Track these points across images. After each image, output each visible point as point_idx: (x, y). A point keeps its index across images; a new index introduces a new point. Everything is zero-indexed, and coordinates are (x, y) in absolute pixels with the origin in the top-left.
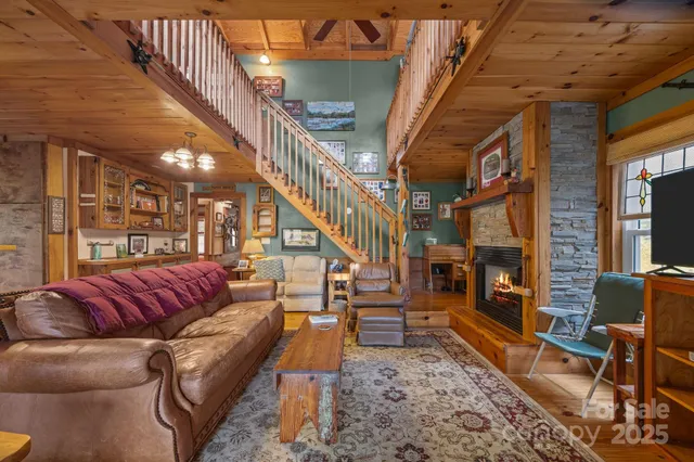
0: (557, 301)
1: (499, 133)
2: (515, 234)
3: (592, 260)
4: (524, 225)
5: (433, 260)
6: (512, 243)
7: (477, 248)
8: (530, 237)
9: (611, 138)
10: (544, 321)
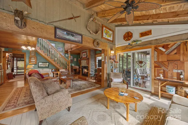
0: (91, 72)
1: (85, 51)
2: (87, 64)
3: (94, 67)
4: (88, 63)
5: (74, 68)
6: (87, 65)
7: (82, 66)
8: (89, 65)
9: (96, 54)
10: (90, 74)
